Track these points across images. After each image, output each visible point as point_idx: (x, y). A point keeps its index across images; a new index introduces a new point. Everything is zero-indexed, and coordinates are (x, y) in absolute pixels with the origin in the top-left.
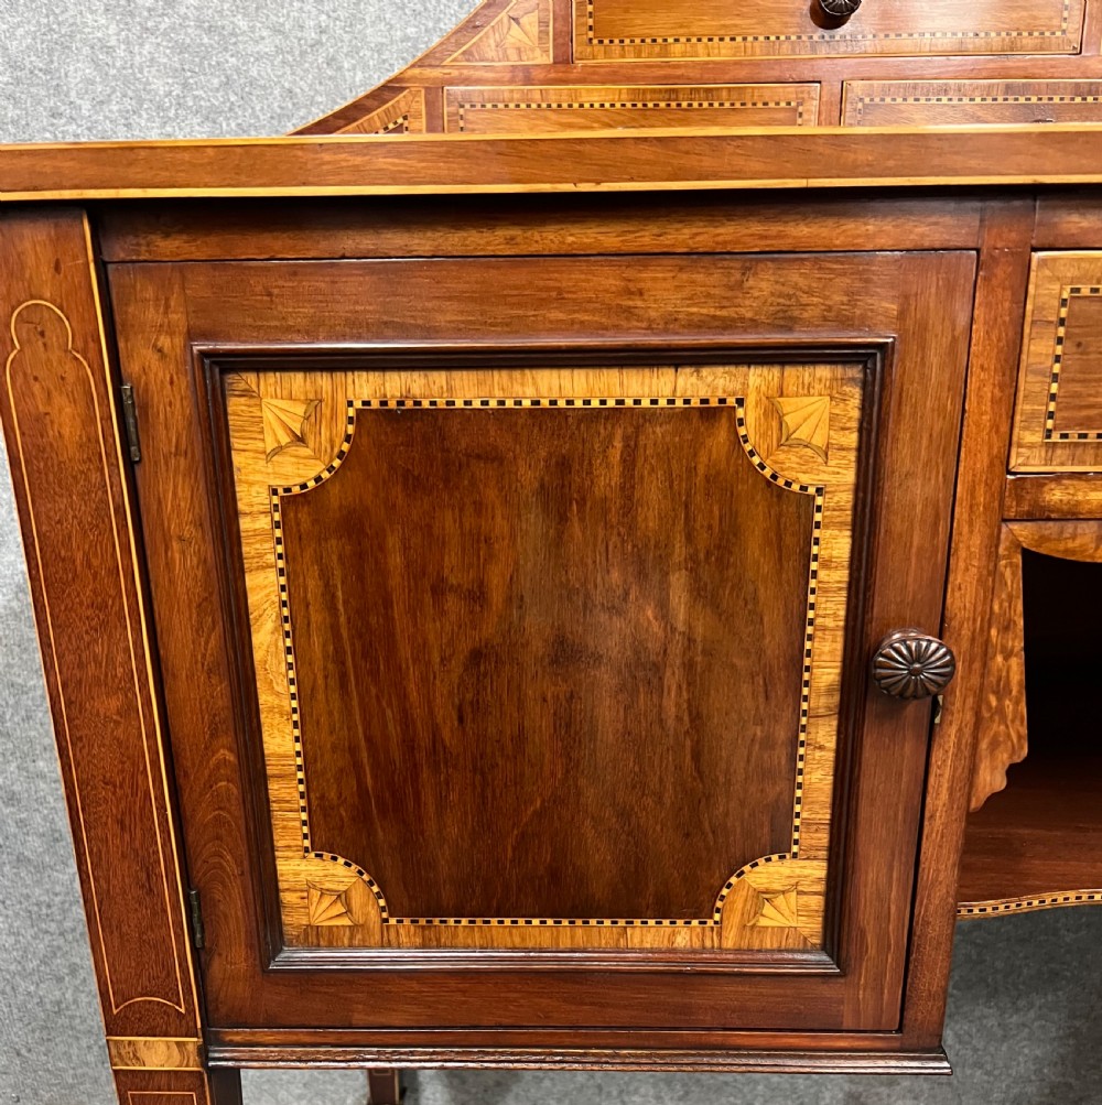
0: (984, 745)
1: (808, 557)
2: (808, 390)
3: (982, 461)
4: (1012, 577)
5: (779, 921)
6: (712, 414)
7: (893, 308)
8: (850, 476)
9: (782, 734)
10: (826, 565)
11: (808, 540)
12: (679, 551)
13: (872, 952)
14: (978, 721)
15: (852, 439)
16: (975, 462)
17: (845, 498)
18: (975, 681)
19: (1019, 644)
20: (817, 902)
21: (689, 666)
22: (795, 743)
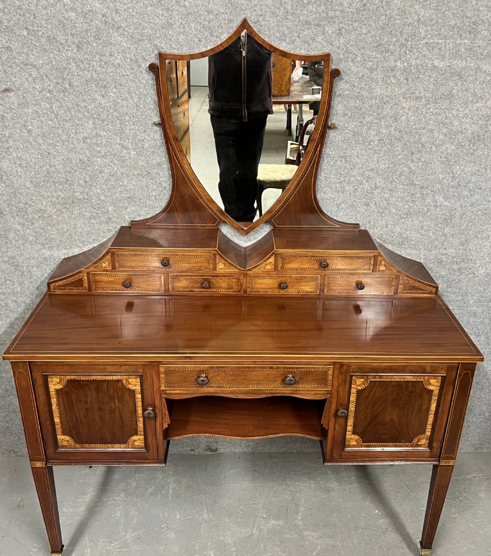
0: (164, 422)
1: (135, 398)
2: (132, 378)
3: (157, 388)
4: (164, 400)
5: (137, 444)
6: (118, 381)
7: (142, 370)
8: (140, 388)
9: (134, 419)
10: (138, 398)
11: (135, 396)
12: (116, 396)
13: (152, 448)
14: (162, 419)
15: (139, 384)
16: (156, 387)
17: (140, 391)
18: (161, 414)
19: (166, 409)
20: (143, 441)
21: (119, 411)
22: (136, 421)
